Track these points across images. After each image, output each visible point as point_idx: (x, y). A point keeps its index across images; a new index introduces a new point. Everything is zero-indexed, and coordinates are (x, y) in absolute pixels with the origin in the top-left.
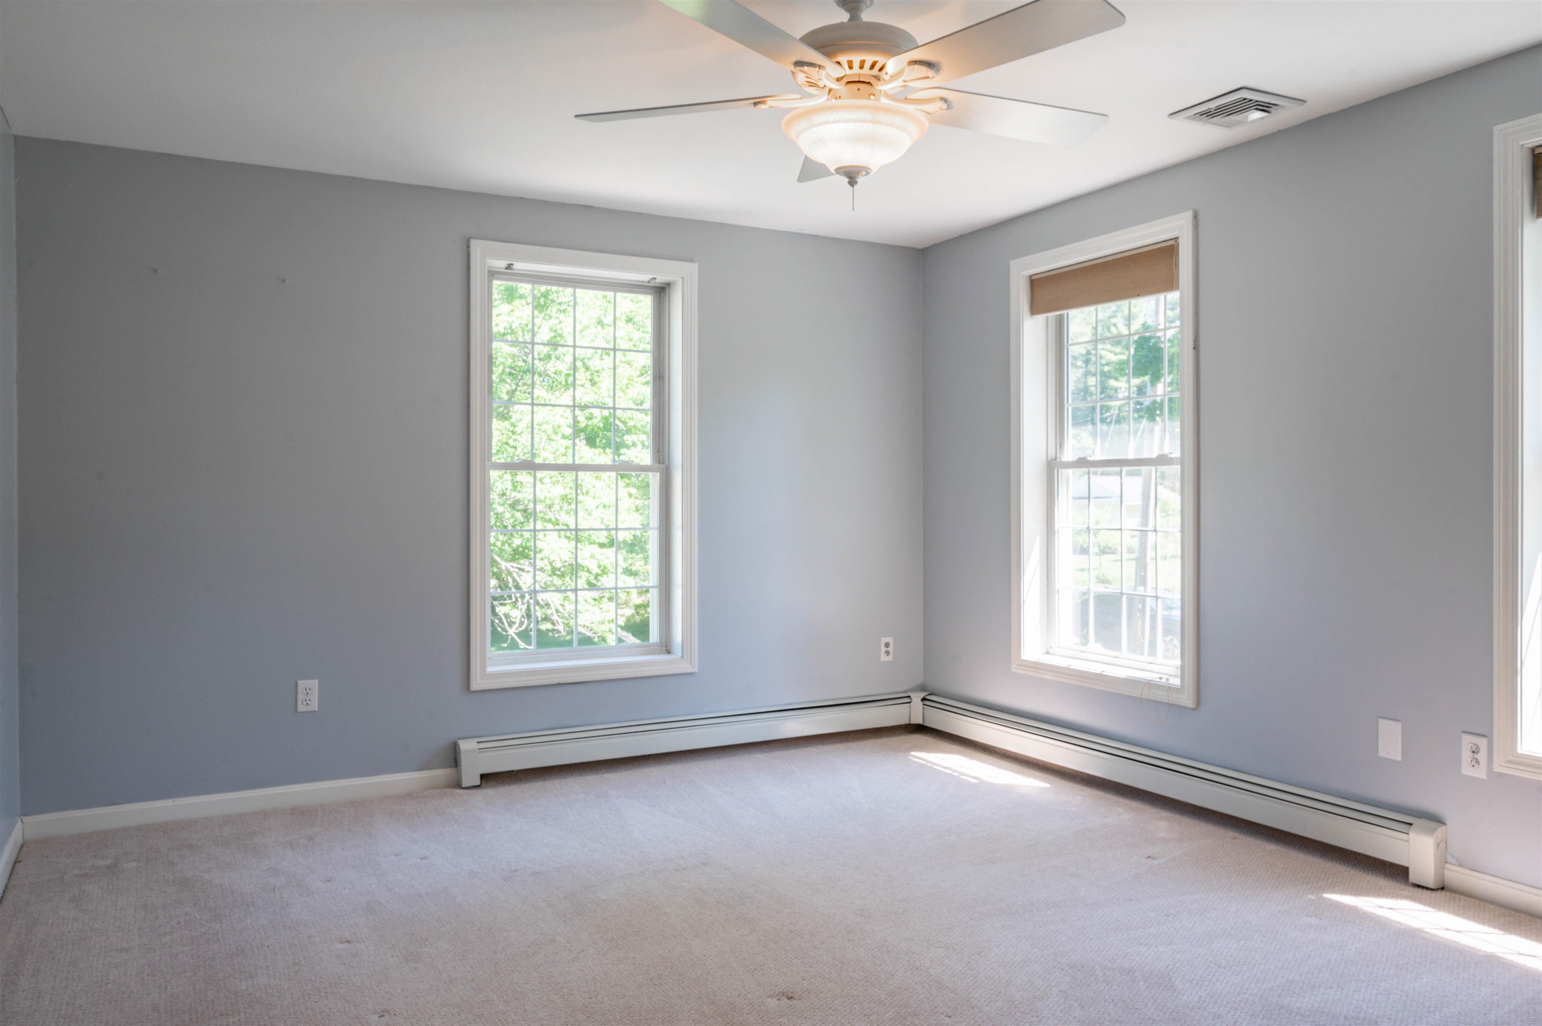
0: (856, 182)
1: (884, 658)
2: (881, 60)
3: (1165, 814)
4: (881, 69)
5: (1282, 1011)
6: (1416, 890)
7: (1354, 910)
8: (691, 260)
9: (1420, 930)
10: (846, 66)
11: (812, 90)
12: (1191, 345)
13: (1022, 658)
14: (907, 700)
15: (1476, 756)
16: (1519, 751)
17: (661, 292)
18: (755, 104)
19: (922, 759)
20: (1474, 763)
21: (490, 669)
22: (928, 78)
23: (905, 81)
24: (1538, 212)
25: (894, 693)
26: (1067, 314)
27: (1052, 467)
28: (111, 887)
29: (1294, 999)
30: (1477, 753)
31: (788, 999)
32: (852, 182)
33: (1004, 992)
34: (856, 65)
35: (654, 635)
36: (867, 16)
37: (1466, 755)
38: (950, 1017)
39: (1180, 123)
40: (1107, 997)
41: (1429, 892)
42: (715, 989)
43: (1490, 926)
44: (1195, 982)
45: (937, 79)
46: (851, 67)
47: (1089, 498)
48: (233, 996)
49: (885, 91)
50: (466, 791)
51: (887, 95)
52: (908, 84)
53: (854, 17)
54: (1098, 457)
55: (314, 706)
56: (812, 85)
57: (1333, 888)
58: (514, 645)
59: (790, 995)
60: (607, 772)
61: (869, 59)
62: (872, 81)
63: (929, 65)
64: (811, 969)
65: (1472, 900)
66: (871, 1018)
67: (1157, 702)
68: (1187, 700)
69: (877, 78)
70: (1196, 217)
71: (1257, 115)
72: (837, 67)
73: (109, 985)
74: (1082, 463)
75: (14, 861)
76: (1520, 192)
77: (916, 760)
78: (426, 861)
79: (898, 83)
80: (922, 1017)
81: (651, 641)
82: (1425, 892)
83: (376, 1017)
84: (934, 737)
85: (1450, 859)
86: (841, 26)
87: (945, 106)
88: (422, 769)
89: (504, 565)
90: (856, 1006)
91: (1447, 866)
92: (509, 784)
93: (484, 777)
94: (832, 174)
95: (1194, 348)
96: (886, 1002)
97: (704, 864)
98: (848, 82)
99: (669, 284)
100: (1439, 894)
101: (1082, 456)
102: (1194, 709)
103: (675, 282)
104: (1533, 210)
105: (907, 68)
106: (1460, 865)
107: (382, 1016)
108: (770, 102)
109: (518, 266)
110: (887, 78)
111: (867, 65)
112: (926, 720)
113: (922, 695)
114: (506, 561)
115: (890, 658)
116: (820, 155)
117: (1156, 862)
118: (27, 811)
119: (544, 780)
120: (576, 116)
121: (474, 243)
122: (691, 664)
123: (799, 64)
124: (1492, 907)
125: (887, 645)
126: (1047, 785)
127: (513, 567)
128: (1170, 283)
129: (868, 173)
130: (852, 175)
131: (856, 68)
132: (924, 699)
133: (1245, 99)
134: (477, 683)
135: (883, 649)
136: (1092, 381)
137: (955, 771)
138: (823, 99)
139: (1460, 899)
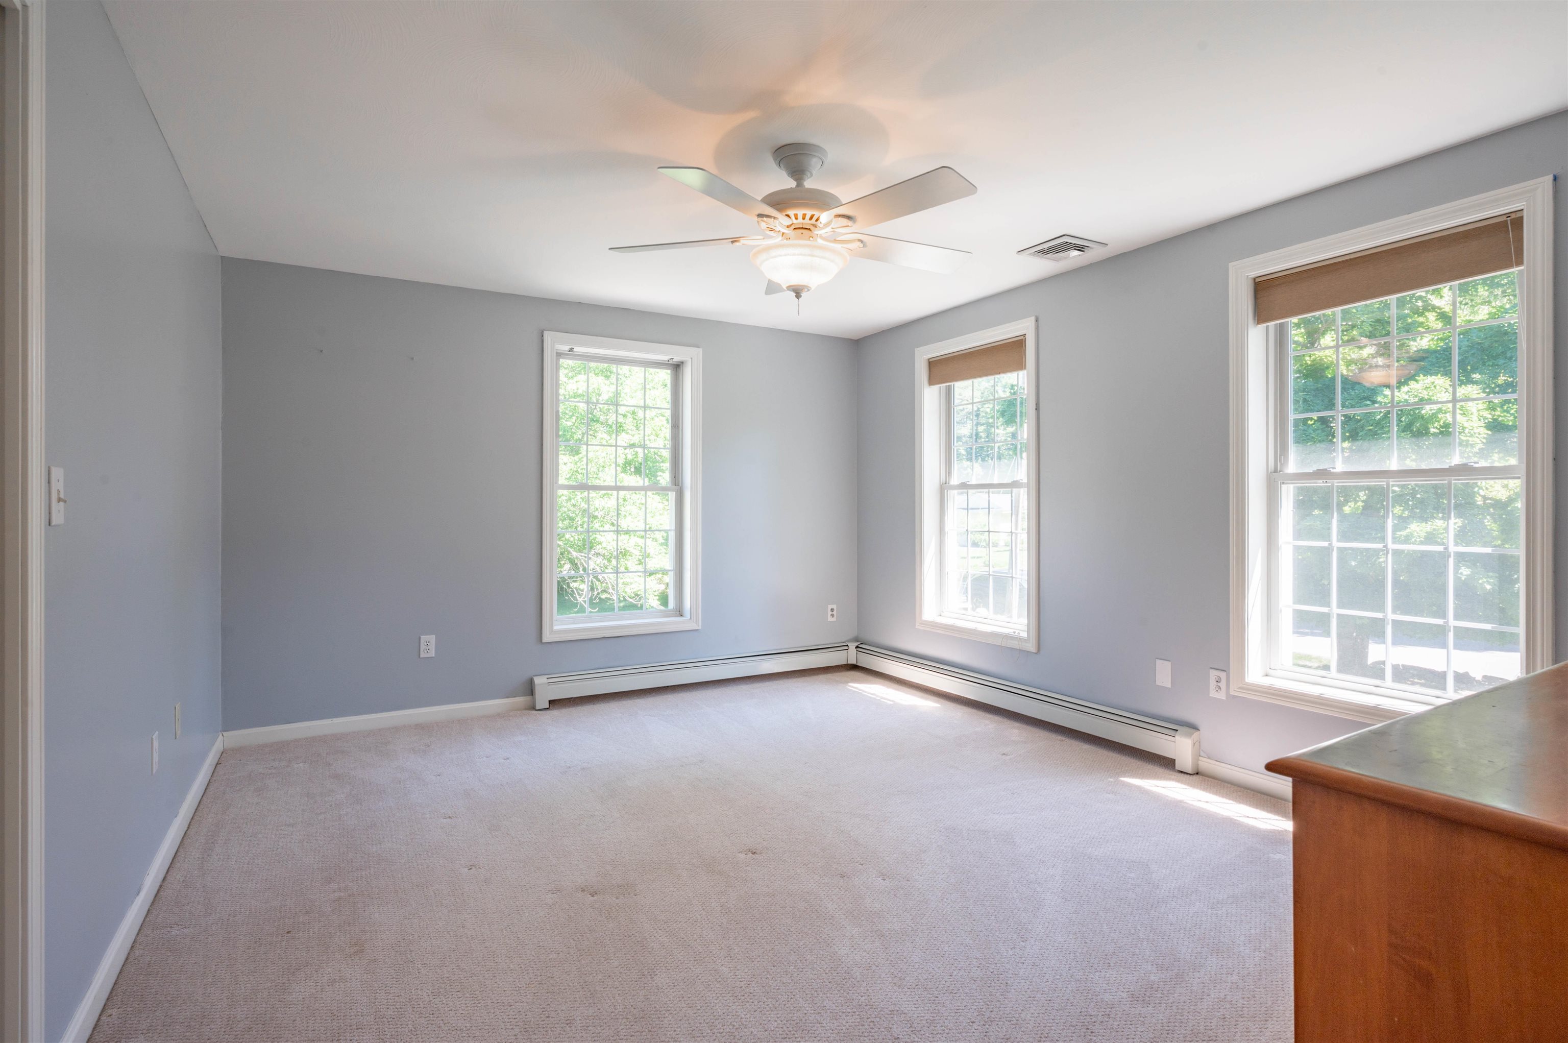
0: (801, 296)
1: (830, 619)
2: (817, 214)
3: (1017, 724)
4: (817, 220)
5: (1086, 858)
6: (1180, 774)
7: (1139, 788)
8: (698, 347)
9: (1181, 801)
10: (793, 217)
11: (771, 233)
12: (1034, 407)
13: (923, 619)
14: (846, 648)
15: (1219, 684)
16: (1247, 681)
17: (677, 367)
18: (733, 242)
19: (854, 688)
20: (1217, 689)
21: (556, 628)
22: (848, 226)
23: (833, 228)
24: (1258, 321)
25: (835, 643)
26: (954, 385)
27: (944, 488)
28: (284, 781)
29: (1094, 849)
30: (1219, 682)
31: (752, 854)
32: (798, 296)
33: (900, 847)
34: (800, 217)
35: (672, 605)
36: (809, 184)
37: (1212, 683)
38: (862, 865)
39: (1024, 257)
40: (969, 850)
41: (1188, 776)
42: (703, 847)
43: (1226, 798)
44: (1029, 838)
45: (855, 227)
46: (796, 219)
47: (968, 509)
48: (366, 856)
49: (821, 235)
50: (539, 712)
51: (821, 237)
52: (835, 230)
53: (800, 185)
54: (974, 482)
55: (432, 653)
56: (772, 230)
57: (1124, 774)
58: (582, 610)
59: (754, 851)
60: (638, 698)
61: (809, 213)
62: (811, 228)
63: (849, 217)
64: (769, 833)
65: (1217, 781)
66: (808, 866)
67: (1011, 649)
68: (1031, 647)
69: (815, 226)
70: (1037, 321)
71: (1076, 253)
72: (787, 218)
73: (279, 850)
74: (964, 486)
75: (216, 762)
76: (1246, 307)
77: (850, 688)
78: (508, 761)
79: (828, 229)
80: (843, 865)
81: (669, 608)
82: (1186, 776)
83: (466, 870)
84: (864, 673)
85: (1202, 754)
86: (790, 190)
87: (861, 245)
88: (507, 697)
89: (574, 554)
90: (799, 858)
91: (1200, 758)
92: (569, 707)
93: (550, 702)
94: (785, 290)
95: (1036, 409)
96: (819, 855)
97: (701, 761)
98: (795, 228)
99: (682, 363)
100: (1195, 777)
101: (963, 481)
102: (1036, 653)
103: (686, 361)
104: (1255, 319)
105: (834, 219)
106: (1209, 758)
107: (471, 869)
108: (742, 241)
109: (577, 349)
110: (821, 226)
111: (808, 217)
112: (858, 661)
113: (856, 644)
114: (576, 551)
115: (834, 619)
116: (777, 278)
117: (1008, 757)
118: (227, 727)
119: (594, 704)
120: (610, 249)
121: (546, 334)
122: (697, 624)
123: (760, 216)
124: (1229, 785)
125: (832, 610)
126: (939, 706)
127: (582, 556)
128: (1020, 365)
129: (808, 290)
130: (798, 292)
131: (800, 219)
132: (857, 647)
133: (1067, 242)
134: (546, 639)
135: (830, 613)
136: (981, 428)
137: (877, 696)
138: (779, 240)
139: (1208, 781)
